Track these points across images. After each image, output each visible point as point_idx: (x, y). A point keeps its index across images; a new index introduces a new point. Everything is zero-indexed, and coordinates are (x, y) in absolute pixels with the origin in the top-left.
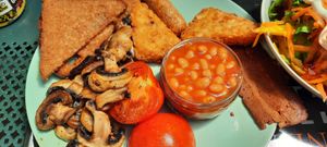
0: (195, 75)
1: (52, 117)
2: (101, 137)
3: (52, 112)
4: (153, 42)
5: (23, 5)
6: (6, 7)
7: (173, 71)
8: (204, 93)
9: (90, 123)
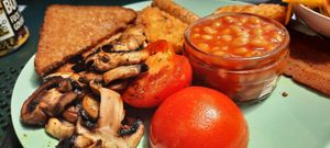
0: (228, 38)
1: (43, 105)
2: (111, 125)
3: (45, 98)
4: (169, 33)
5: (27, 36)
6: (7, 32)
7: (200, 39)
8: (244, 50)
9: (95, 108)
